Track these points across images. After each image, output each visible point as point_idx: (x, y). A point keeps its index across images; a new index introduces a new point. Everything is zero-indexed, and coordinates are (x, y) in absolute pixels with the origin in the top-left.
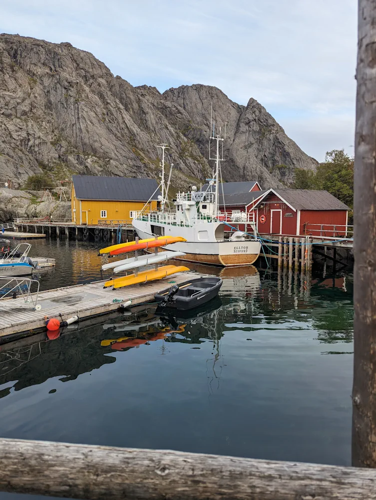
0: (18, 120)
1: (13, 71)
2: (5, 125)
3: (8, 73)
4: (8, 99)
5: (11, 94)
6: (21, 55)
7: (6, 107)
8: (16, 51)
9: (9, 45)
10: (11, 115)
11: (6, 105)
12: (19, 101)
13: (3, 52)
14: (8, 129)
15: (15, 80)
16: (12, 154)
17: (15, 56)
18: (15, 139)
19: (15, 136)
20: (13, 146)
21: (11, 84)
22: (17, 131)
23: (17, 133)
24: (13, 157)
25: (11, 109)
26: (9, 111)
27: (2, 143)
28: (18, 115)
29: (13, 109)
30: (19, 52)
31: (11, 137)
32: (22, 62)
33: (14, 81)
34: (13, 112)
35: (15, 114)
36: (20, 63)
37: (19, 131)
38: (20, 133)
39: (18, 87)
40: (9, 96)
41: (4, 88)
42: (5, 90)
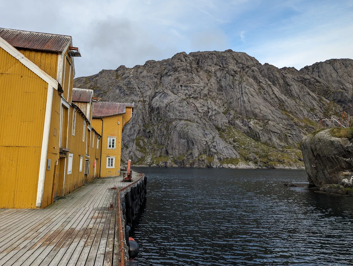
0: (202, 100)
1: (197, 71)
2: (194, 104)
3: (195, 73)
4: (195, 88)
5: (197, 85)
6: (202, 62)
7: (195, 93)
8: (199, 60)
9: (195, 58)
10: (197, 97)
11: (194, 92)
12: (202, 88)
13: (192, 62)
14: (196, 107)
15: (199, 76)
16: (199, 121)
17: (198, 63)
18: (200, 112)
19: (200, 111)
20: (200, 117)
21: (197, 79)
22: (201, 107)
23: (202, 108)
24: (200, 124)
25: (197, 94)
26: (196, 95)
27: (193, 115)
28: (201, 97)
29: (199, 94)
30: (200, 60)
31: (198, 111)
32: (202, 66)
33: (198, 78)
34: (199, 96)
35: (200, 97)
36: (201, 67)
37: (202, 107)
38: (203, 108)
39: (200, 80)
40: (196, 86)
41: (192, 82)
42: (193, 83)
